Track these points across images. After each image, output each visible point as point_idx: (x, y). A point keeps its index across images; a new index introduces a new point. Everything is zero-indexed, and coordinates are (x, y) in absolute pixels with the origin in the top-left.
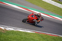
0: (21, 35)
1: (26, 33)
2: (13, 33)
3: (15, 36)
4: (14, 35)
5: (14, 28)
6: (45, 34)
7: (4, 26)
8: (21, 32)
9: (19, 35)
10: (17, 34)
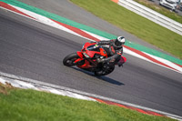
0: (54, 106)
1: (69, 101)
2: (30, 97)
3: (37, 106)
4: (32, 104)
5: (34, 81)
6: (126, 106)
7: (7, 75)
8: (56, 95)
9: (49, 104)
10: (41, 102)
